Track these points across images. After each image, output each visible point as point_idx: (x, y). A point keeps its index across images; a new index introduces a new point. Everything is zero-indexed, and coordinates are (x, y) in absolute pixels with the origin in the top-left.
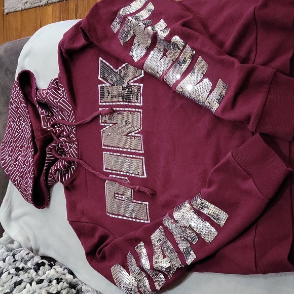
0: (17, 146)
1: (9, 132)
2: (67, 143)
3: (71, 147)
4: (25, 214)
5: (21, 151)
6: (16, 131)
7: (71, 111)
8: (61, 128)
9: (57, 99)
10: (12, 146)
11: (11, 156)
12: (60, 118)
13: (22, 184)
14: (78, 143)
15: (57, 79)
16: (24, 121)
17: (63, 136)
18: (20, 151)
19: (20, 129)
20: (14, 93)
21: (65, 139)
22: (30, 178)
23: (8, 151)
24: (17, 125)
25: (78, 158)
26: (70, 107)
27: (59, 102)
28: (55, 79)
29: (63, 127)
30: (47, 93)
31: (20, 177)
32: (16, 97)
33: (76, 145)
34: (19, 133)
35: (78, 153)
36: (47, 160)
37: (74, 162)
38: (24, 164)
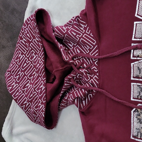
0: (25, 75)
1: (16, 62)
2: (88, 74)
3: (91, 78)
4: (28, 132)
5: (30, 80)
6: (25, 62)
7: (94, 46)
8: (80, 61)
9: (80, 35)
10: (19, 75)
11: (19, 83)
12: (79, 52)
13: (30, 108)
14: (99, 74)
15: (78, 17)
16: (36, 54)
17: (84, 68)
18: (28, 79)
19: (29, 60)
20: (25, 29)
21: (86, 71)
22: (42, 103)
23: (15, 79)
24: (26, 57)
25: (99, 88)
26: (94, 42)
27: (82, 37)
28: (77, 17)
29: (83, 60)
30: (68, 29)
31: (28, 101)
32: (28, 33)
33: (97, 76)
34: (27, 64)
35: (100, 84)
36: (64, 89)
37: (92, 91)
38: (35, 91)
